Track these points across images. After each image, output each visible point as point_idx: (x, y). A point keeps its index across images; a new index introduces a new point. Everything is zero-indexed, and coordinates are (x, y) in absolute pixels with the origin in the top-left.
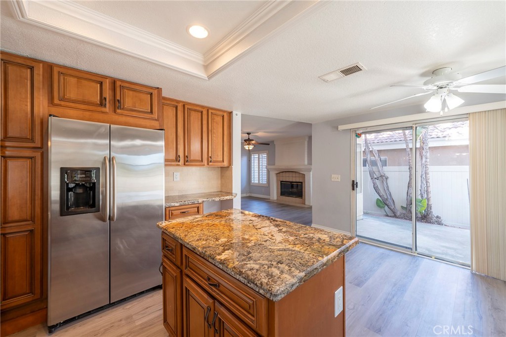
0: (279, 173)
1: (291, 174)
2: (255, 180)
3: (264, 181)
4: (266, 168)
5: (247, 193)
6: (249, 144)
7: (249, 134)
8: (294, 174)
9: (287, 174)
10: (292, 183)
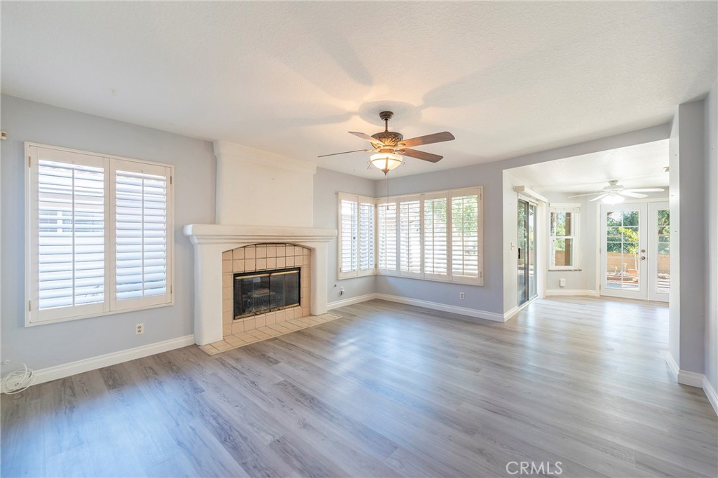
7: (386, 115)
10: (274, 274)
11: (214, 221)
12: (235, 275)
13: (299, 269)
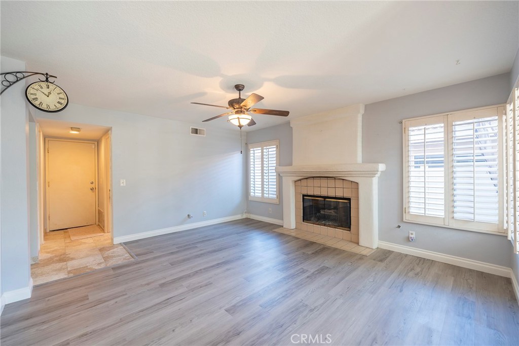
0: (300, 180)
1: (324, 182)
2: (256, 192)
3: (271, 193)
4: (276, 172)
5: (242, 213)
6: (240, 111)
7: (239, 88)
8: (331, 183)
9: (317, 182)
10: (327, 200)
11: (291, 164)
12: (304, 196)
13: (349, 199)
